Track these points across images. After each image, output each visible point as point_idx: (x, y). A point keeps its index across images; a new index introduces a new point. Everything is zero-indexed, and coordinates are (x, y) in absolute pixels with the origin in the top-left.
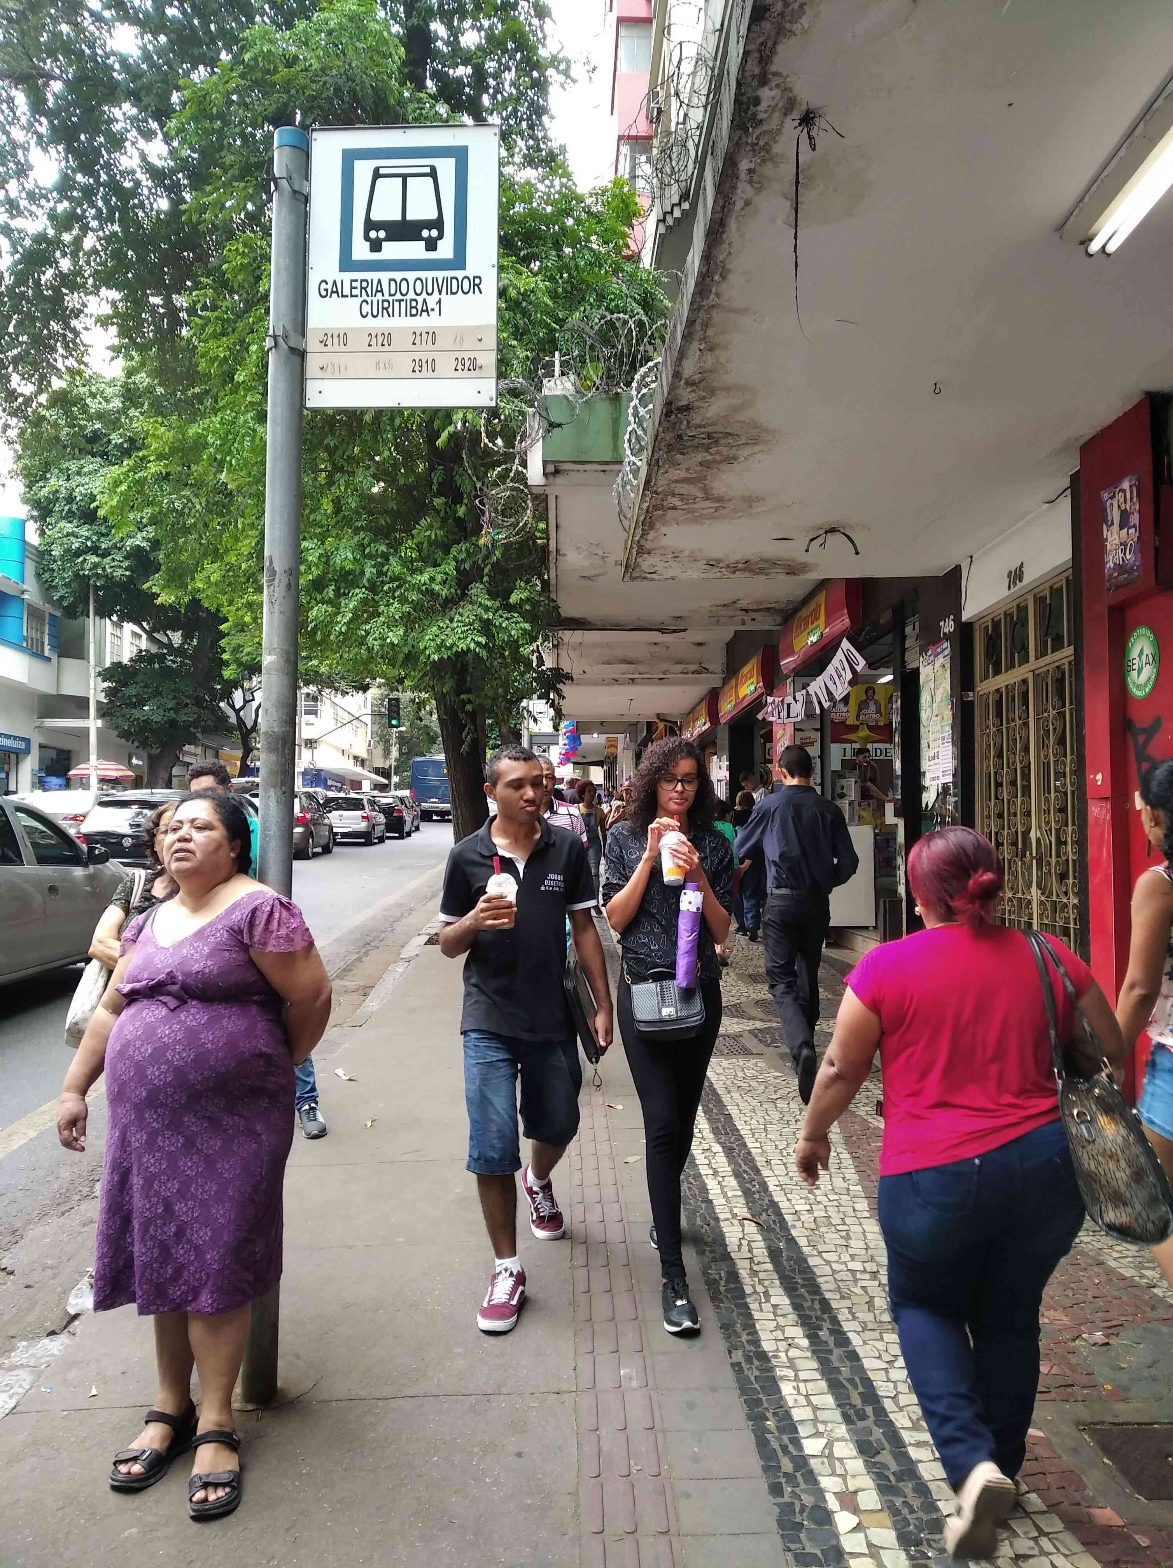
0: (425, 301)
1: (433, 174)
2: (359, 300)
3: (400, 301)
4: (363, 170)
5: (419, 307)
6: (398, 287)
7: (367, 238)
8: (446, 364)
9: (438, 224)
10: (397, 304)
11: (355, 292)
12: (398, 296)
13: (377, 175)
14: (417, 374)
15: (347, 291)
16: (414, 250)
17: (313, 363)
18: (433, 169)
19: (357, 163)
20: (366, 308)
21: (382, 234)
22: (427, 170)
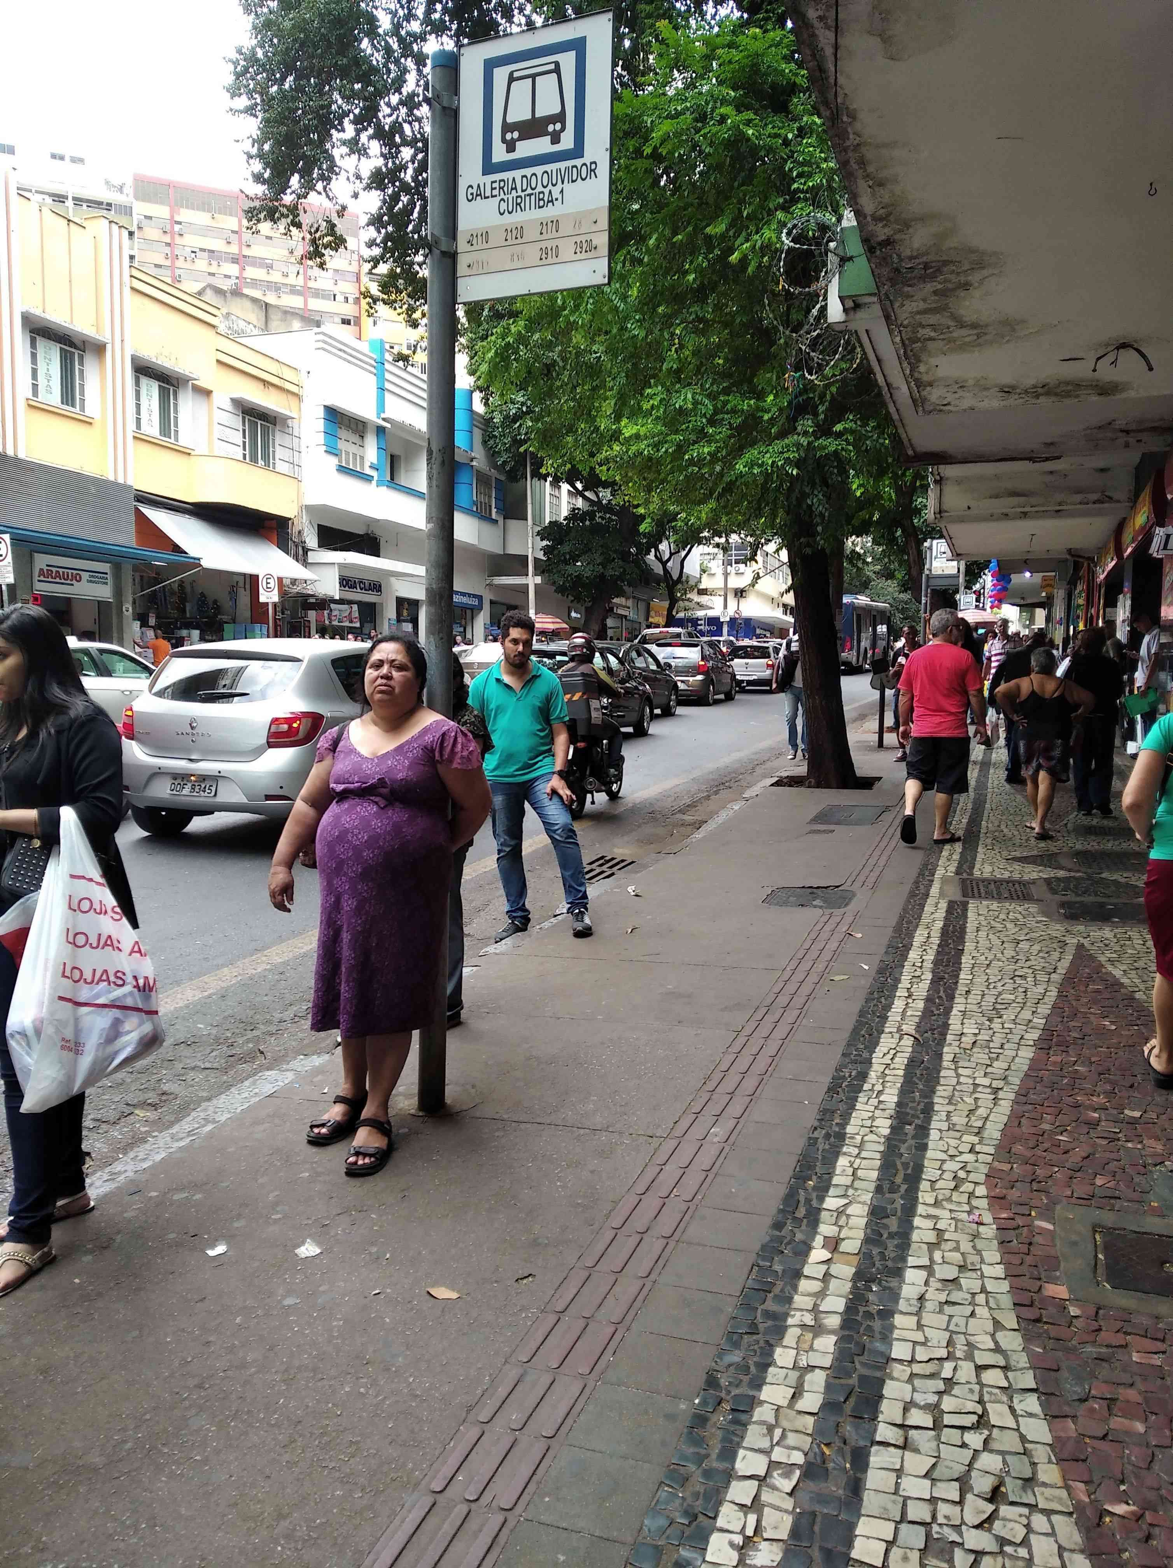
0: (550, 192)
1: (557, 70)
2: (498, 198)
3: (530, 195)
4: (501, 75)
5: (546, 199)
6: (529, 183)
7: (504, 140)
8: (567, 249)
9: (560, 117)
10: (528, 198)
11: (495, 192)
12: (529, 191)
13: (512, 79)
14: (544, 262)
15: (488, 194)
16: (541, 145)
17: (463, 262)
18: (557, 64)
19: (496, 71)
20: (503, 206)
21: (516, 135)
22: (552, 66)
